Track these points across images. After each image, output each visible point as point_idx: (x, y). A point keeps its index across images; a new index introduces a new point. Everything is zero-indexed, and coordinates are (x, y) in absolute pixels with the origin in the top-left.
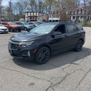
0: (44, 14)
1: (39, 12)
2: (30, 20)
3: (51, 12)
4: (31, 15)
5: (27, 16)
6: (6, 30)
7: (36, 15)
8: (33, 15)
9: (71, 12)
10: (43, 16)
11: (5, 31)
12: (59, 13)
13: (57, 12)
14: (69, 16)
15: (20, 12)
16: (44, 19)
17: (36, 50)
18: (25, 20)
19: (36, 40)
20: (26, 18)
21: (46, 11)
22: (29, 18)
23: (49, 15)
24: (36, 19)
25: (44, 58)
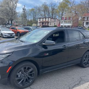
0: (56, 20)
1: (51, 18)
2: (42, 25)
3: (63, 18)
4: (43, 20)
5: (39, 22)
6: (13, 35)
7: (48, 20)
8: (46, 20)
9: (85, 17)
10: (55, 21)
11: (11, 36)
12: (71, 19)
13: (70, 18)
14: (82, 22)
15: (34, 18)
16: (56, 24)
17: (10, 67)
18: (37, 25)
19: (12, 53)
20: (38, 23)
21: (58, 17)
22: (41, 23)
23: (61, 21)
24: (48, 24)
25: (26, 80)
